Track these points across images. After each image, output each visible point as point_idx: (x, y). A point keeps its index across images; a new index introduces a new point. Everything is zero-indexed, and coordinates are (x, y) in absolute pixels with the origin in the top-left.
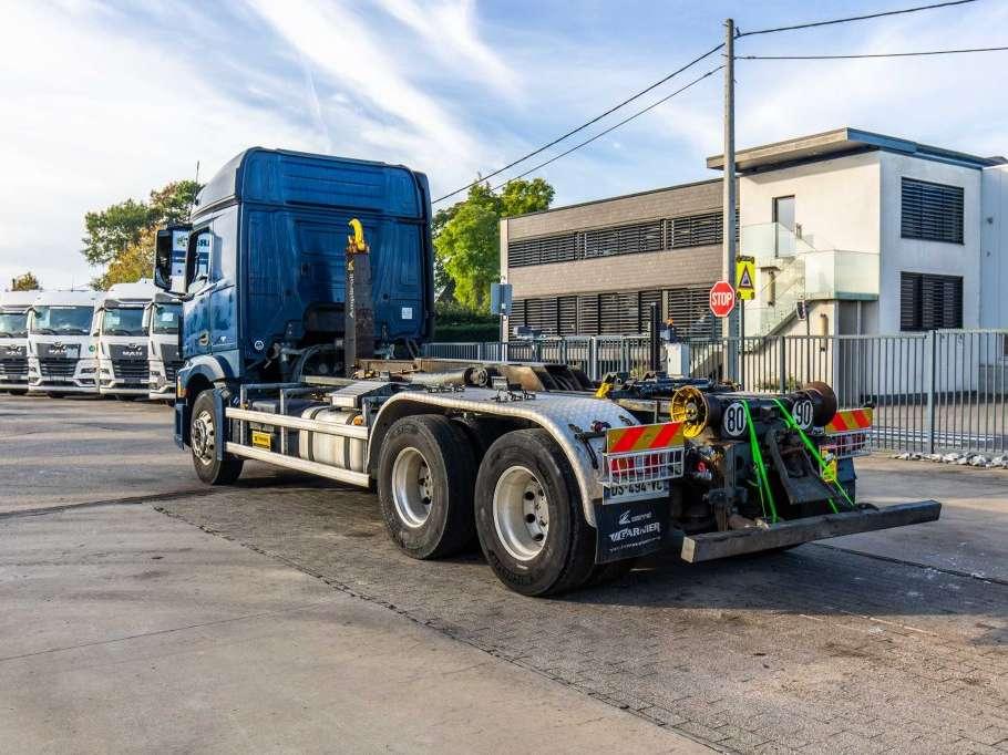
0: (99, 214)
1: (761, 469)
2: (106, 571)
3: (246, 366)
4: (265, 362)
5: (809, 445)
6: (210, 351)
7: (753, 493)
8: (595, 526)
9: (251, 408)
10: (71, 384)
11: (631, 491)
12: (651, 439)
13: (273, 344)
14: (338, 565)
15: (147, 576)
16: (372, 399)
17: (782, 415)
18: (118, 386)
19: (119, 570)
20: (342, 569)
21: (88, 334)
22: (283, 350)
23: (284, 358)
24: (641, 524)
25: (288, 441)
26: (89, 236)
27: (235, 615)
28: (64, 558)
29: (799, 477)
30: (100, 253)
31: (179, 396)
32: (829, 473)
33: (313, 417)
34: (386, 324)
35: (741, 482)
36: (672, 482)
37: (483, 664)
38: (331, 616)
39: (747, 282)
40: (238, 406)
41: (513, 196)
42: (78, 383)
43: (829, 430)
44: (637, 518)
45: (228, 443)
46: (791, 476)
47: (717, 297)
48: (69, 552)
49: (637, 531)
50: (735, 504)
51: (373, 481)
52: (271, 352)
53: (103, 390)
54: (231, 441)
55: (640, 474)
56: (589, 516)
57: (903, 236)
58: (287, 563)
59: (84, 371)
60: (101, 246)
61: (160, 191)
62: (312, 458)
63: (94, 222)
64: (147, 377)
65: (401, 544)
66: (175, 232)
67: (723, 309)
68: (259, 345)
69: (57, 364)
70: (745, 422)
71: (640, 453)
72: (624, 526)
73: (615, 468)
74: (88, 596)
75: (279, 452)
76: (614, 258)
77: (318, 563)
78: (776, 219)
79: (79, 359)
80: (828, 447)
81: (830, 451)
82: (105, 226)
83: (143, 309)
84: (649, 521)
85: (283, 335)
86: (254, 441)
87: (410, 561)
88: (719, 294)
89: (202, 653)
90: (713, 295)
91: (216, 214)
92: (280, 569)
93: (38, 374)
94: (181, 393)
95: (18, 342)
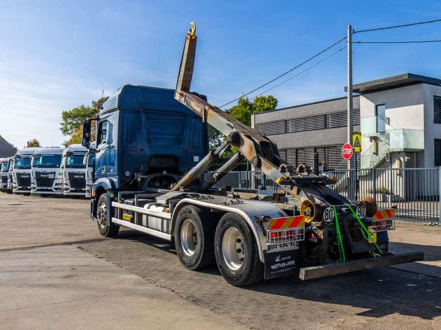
0: (68, 112)
1: (340, 237)
2: (49, 275)
3: (121, 183)
4: (130, 181)
5: (363, 226)
6: (105, 176)
7: (336, 248)
8: (264, 262)
9: (123, 202)
10: (51, 190)
11: (281, 246)
12: (289, 224)
13: (134, 173)
14: (154, 272)
15: (67, 277)
16: (174, 201)
17: (352, 213)
18: (72, 191)
19: (54, 274)
20: (155, 274)
21: (59, 167)
22: (139, 176)
23: (139, 180)
24: (286, 261)
25: (138, 218)
26: (63, 122)
27: (102, 294)
28: (32, 269)
29: (357, 241)
30: (68, 130)
31: (93, 196)
32: (373, 239)
33: (149, 208)
34: (187, 164)
35: (331, 243)
36: (300, 242)
37: (207, 315)
38: (144, 295)
39: (357, 144)
40: (117, 201)
41: (259, 104)
42: (54, 190)
43: (375, 219)
44: (284, 259)
45: (113, 218)
46: (353, 240)
47: (345, 151)
48: (35, 266)
49: (284, 264)
50: (328, 253)
51: (173, 238)
52: (133, 176)
53: (65, 193)
54: (114, 217)
55: (284, 239)
56: (262, 258)
57: (435, 122)
58: (131, 271)
59: (56, 184)
60: (69, 126)
61: (97, 101)
62: (148, 227)
63: (66, 116)
64: (85, 188)
65: (183, 262)
66: (92, 121)
67: (347, 156)
68: (128, 174)
69: (45, 182)
70: (333, 216)
71: (284, 230)
72: (278, 262)
73: (272, 237)
74: (39, 286)
75: (134, 223)
76: (304, 132)
77: (145, 272)
78: (377, 114)
79: (54, 179)
80: (373, 227)
81: (373, 229)
82: (71, 117)
83: (84, 156)
84: (290, 260)
85: (139, 169)
86: (124, 218)
87: (187, 271)
88: (346, 149)
89: (84, 310)
90: (343, 150)
91: (110, 114)
92: (127, 274)
93: (36, 186)
94: (93, 194)
95: (27, 171)
